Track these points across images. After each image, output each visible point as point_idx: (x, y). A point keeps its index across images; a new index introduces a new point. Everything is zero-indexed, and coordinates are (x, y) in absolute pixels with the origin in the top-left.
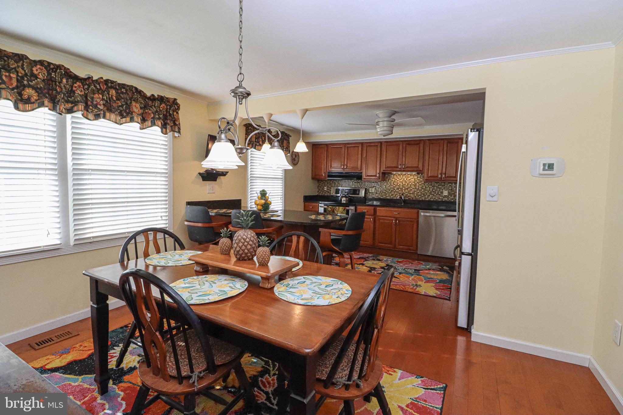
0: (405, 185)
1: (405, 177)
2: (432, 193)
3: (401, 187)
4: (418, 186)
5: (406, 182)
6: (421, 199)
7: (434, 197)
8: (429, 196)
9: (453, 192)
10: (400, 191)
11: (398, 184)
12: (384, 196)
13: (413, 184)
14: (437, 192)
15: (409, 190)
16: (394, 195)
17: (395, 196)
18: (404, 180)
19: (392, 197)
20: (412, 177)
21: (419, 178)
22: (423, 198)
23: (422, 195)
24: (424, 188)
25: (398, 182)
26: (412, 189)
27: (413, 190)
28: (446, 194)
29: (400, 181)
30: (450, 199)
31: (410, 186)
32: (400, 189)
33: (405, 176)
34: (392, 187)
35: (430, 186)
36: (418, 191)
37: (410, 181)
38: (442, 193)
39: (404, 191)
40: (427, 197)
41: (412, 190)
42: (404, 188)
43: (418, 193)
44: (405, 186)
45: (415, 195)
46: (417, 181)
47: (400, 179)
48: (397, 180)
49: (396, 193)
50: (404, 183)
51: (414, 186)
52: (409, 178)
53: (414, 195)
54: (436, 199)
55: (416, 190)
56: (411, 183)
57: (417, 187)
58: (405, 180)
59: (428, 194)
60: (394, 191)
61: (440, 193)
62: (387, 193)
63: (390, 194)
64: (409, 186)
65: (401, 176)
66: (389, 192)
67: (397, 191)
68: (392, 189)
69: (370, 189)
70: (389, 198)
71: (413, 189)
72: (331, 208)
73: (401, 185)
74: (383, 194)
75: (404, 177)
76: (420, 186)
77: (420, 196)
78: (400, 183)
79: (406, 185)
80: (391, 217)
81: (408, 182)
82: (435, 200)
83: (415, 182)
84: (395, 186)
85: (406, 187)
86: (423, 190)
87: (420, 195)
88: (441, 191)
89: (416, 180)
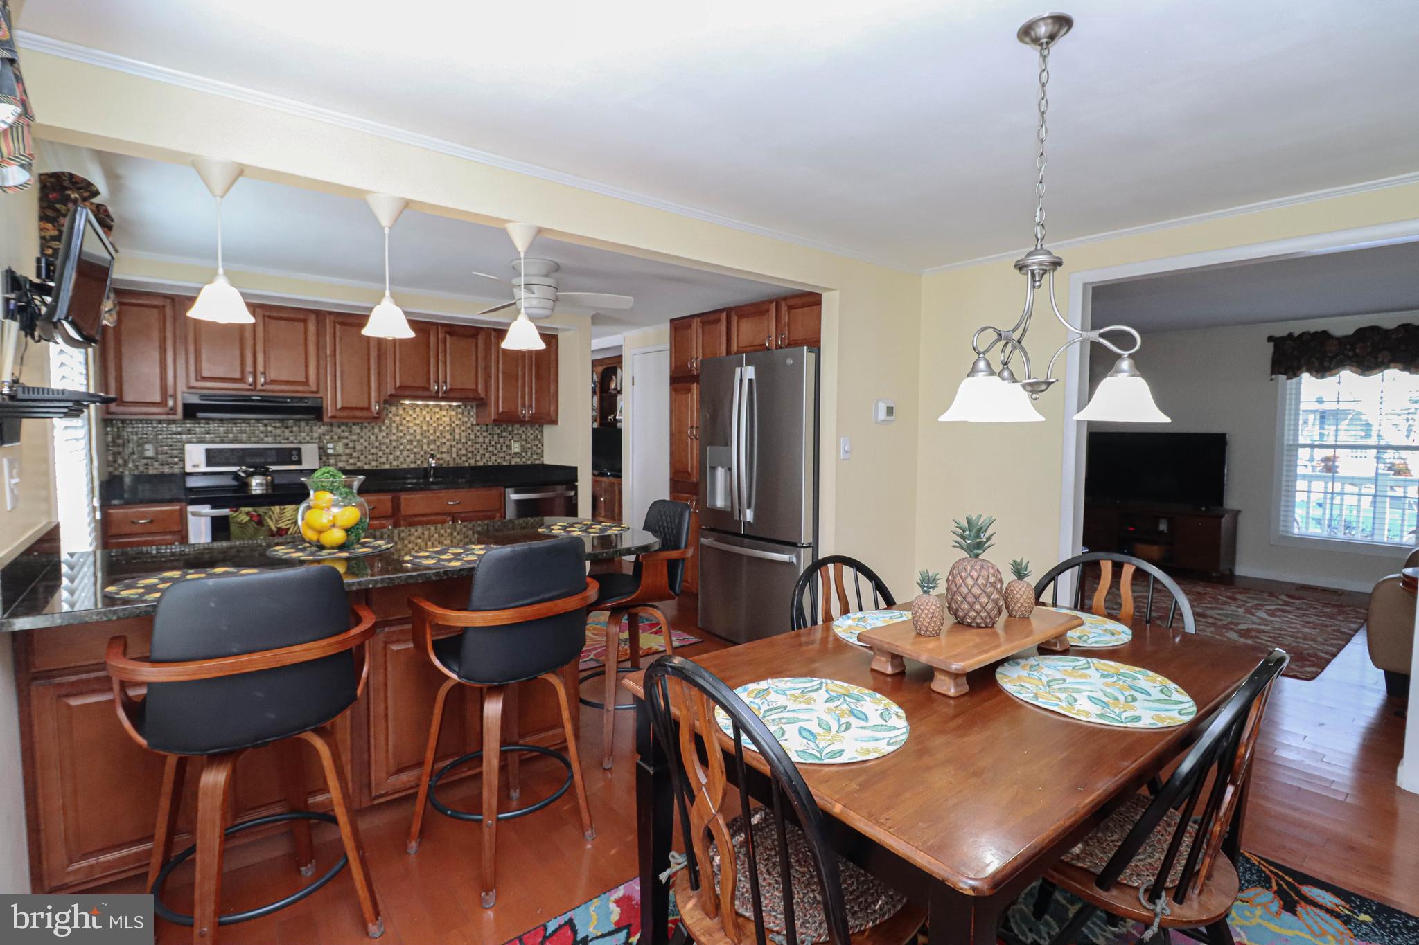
0: (428, 431)
1: (428, 412)
2: (490, 449)
3: (418, 437)
4: (460, 434)
5: (429, 424)
6: (467, 464)
7: (493, 458)
8: (484, 455)
9: (529, 446)
10: (415, 447)
11: (412, 431)
12: (374, 463)
13: (448, 428)
14: (499, 446)
15: (438, 444)
16: (402, 460)
17: (405, 460)
18: (425, 418)
19: (395, 463)
20: (444, 413)
21: (460, 416)
22: (472, 462)
23: (470, 455)
24: (472, 437)
25: (411, 425)
26: (444, 440)
27: (448, 443)
28: (517, 450)
29: (414, 422)
30: (524, 460)
31: (441, 434)
32: (415, 444)
33: (428, 410)
34: (394, 438)
35: (485, 434)
36: (460, 446)
37: (440, 422)
38: (509, 447)
39: (425, 447)
40: (478, 458)
41: (445, 443)
42: (425, 441)
43: (461, 449)
44: (428, 434)
45: (454, 455)
46: (457, 422)
47: (415, 419)
48: (407, 419)
49: (405, 453)
50: (425, 428)
51: (451, 434)
52: (438, 416)
53: (451, 456)
54: (499, 461)
55: (454, 443)
56: (441, 428)
57: (457, 437)
58: (428, 419)
59: (482, 452)
60: (402, 447)
61: (505, 449)
62: (381, 454)
63: (391, 457)
64: (438, 434)
65: (418, 410)
66: (388, 451)
67: (408, 447)
68: (394, 444)
69: (330, 445)
70: (387, 466)
71: (448, 440)
72: (248, 514)
73: (418, 431)
74: (370, 457)
75: (424, 413)
76: (463, 434)
77: (464, 458)
78: (415, 428)
79: (431, 431)
80: (444, 514)
81: (435, 425)
82: (496, 464)
83: (451, 425)
84: (401, 434)
85: (432, 438)
86: (469, 443)
87: (464, 455)
88: (507, 443)
89: (454, 419)
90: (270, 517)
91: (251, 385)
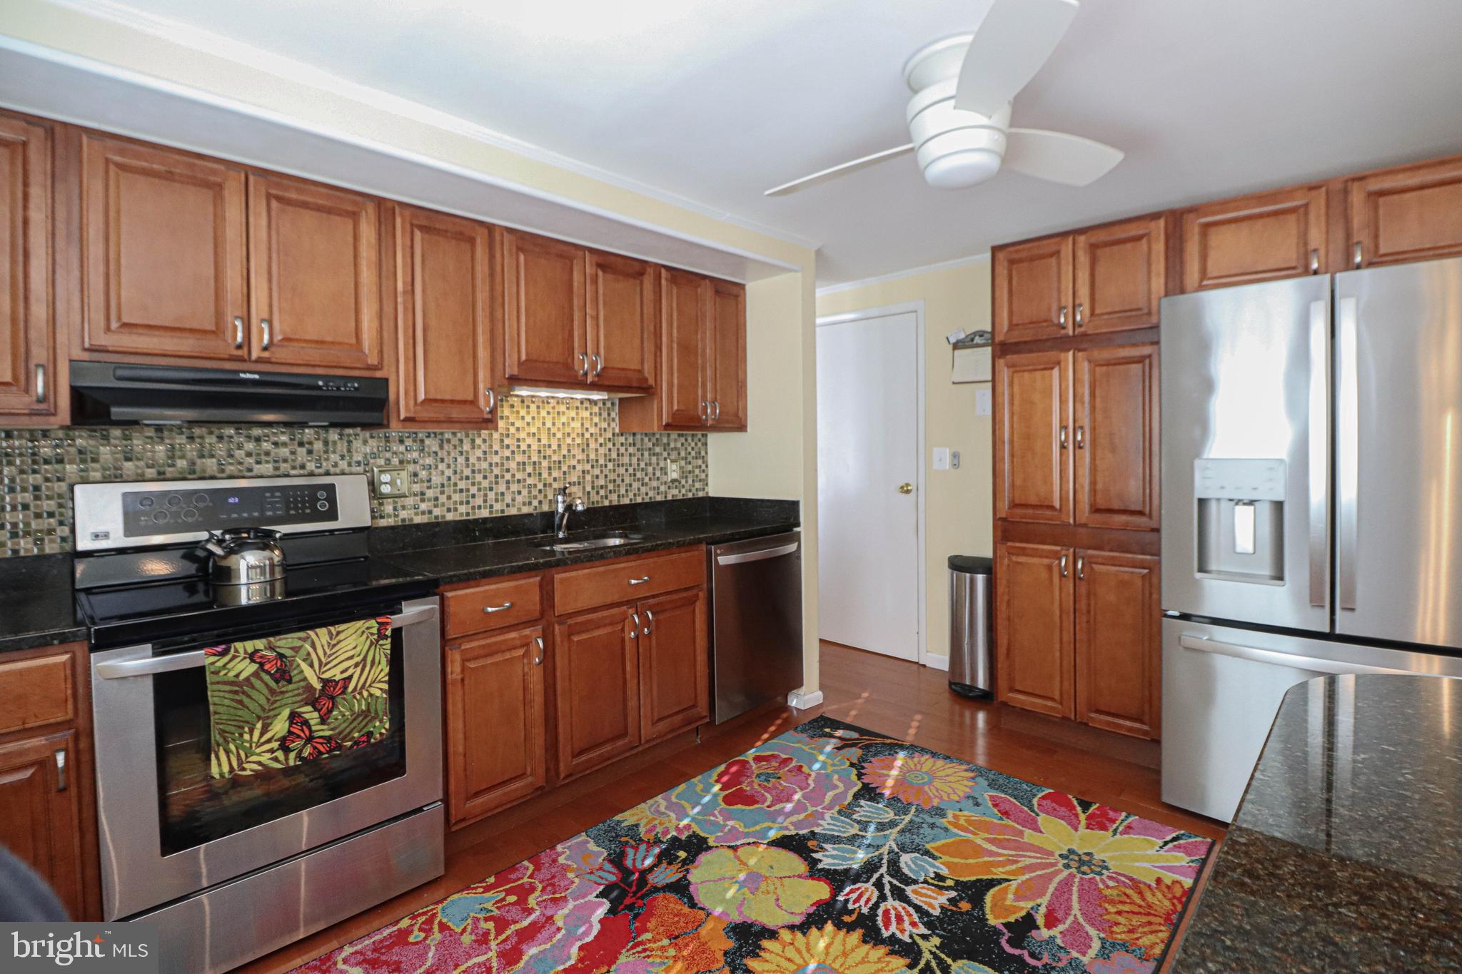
0: (550, 446)
1: (548, 413)
2: (639, 475)
3: (535, 458)
4: (597, 450)
5: (551, 434)
6: (606, 503)
7: (643, 489)
8: (631, 485)
9: (690, 467)
10: (529, 475)
11: (524, 447)
12: (463, 509)
13: (578, 441)
14: (650, 469)
15: (565, 468)
16: (508, 499)
17: (513, 500)
18: (544, 424)
19: (497, 507)
20: (573, 413)
21: (596, 419)
22: (614, 497)
23: (611, 487)
24: (614, 455)
25: (522, 435)
26: (574, 462)
27: (579, 467)
28: (675, 475)
29: (527, 430)
30: (683, 491)
31: (569, 451)
32: (529, 469)
33: (548, 407)
34: (496, 459)
35: (631, 450)
36: (597, 471)
37: (567, 430)
38: (664, 471)
39: (545, 475)
40: (623, 491)
41: (574, 467)
42: (545, 464)
43: (597, 477)
44: (549, 452)
45: (588, 488)
46: (592, 430)
47: (528, 424)
48: (517, 425)
49: (514, 487)
50: (544, 441)
51: (583, 451)
52: (563, 419)
53: (584, 488)
54: (651, 494)
55: (588, 467)
56: (569, 441)
57: (592, 456)
58: (549, 424)
59: (627, 480)
60: (508, 476)
61: (658, 474)
62: (473, 490)
63: (491, 495)
64: (564, 452)
65: (533, 407)
66: (485, 484)
67: (519, 476)
68: (496, 471)
69: (386, 478)
70: (485, 513)
71: (579, 461)
72: (252, 657)
73: (535, 447)
74: (456, 497)
75: (543, 413)
76: (602, 451)
77: (602, 492)
78: (529, 441)
79: (555, 447)
80: (619, 604)
81: (559, 435)
82: (647, 500)
83: (583, 435)
84: (507, 453)
85: (555, 458)
86: (610, 466)
87: (602, 487)
88: (662, 464)
89: (587, 425)
90: (307, 659)
91: (239, 347)
